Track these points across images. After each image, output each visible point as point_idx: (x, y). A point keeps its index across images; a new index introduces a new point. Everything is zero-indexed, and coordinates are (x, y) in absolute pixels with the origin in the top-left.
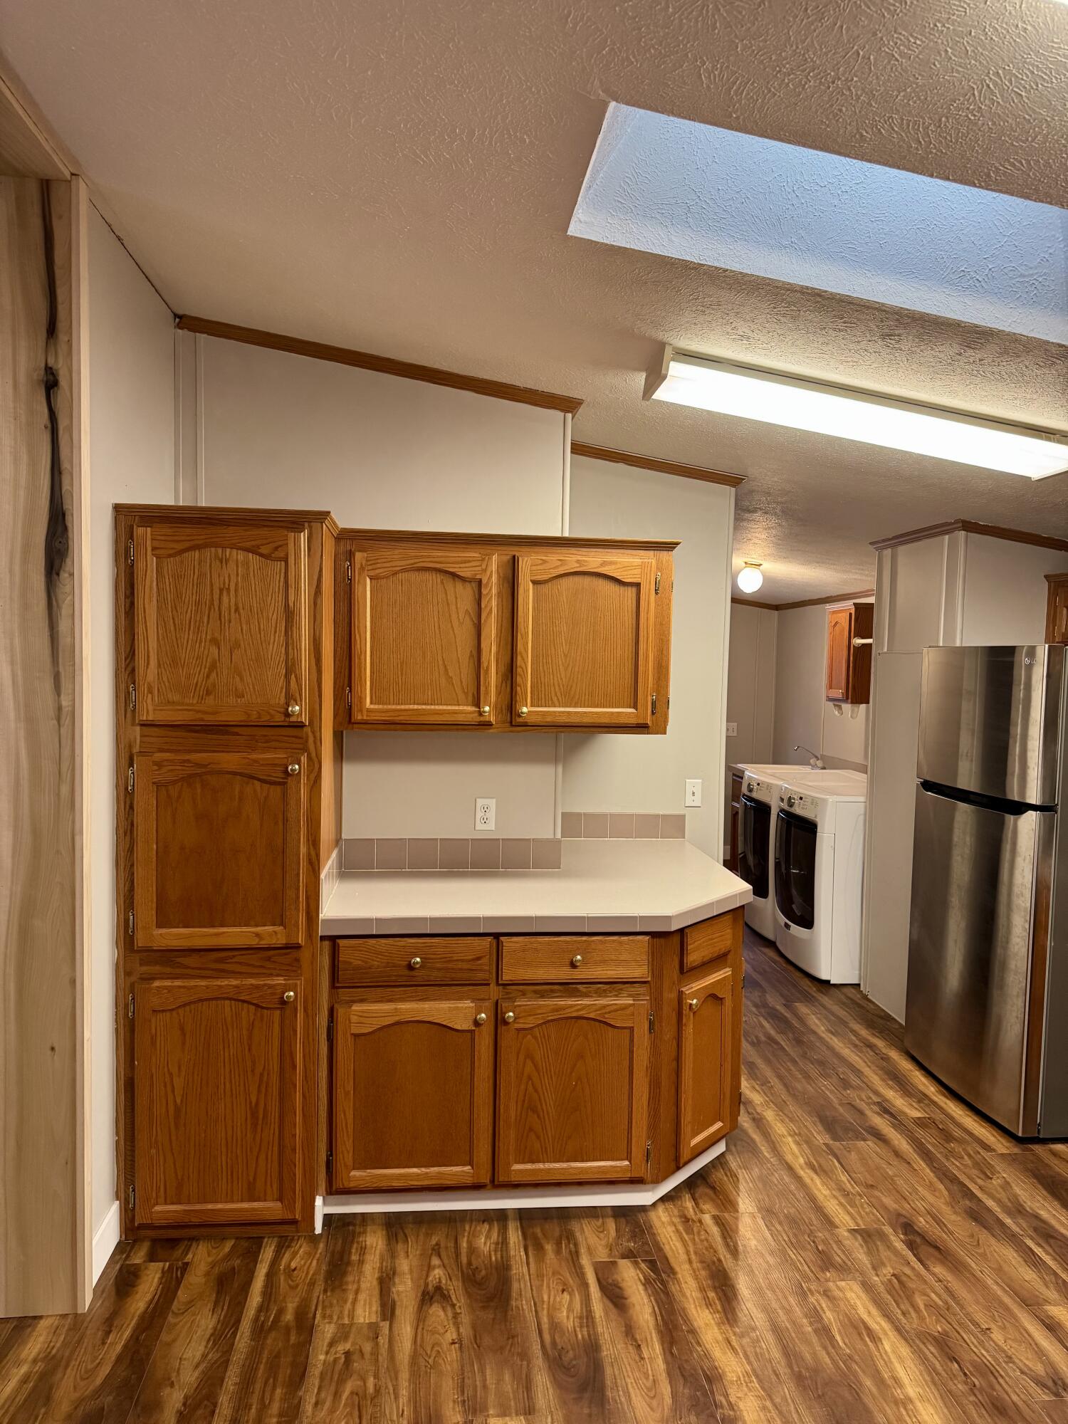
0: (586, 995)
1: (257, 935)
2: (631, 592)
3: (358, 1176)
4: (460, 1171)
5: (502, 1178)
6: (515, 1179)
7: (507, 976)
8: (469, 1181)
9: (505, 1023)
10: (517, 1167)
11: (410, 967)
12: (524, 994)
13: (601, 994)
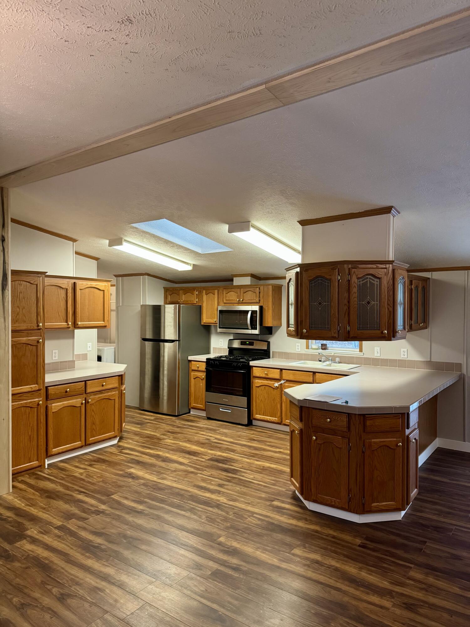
0: (104, 393)
1: (31, 388)
2: (102, 292)
3: (55, 450)
4: (78, 443)
5: (88, 443)
6: (90, 442)
7: (89, 390)
8: (80, 445)
9: (88, 402)
10: (91, 439)
11: (66, 392)
12: (91, 395)
13: (108, 392)
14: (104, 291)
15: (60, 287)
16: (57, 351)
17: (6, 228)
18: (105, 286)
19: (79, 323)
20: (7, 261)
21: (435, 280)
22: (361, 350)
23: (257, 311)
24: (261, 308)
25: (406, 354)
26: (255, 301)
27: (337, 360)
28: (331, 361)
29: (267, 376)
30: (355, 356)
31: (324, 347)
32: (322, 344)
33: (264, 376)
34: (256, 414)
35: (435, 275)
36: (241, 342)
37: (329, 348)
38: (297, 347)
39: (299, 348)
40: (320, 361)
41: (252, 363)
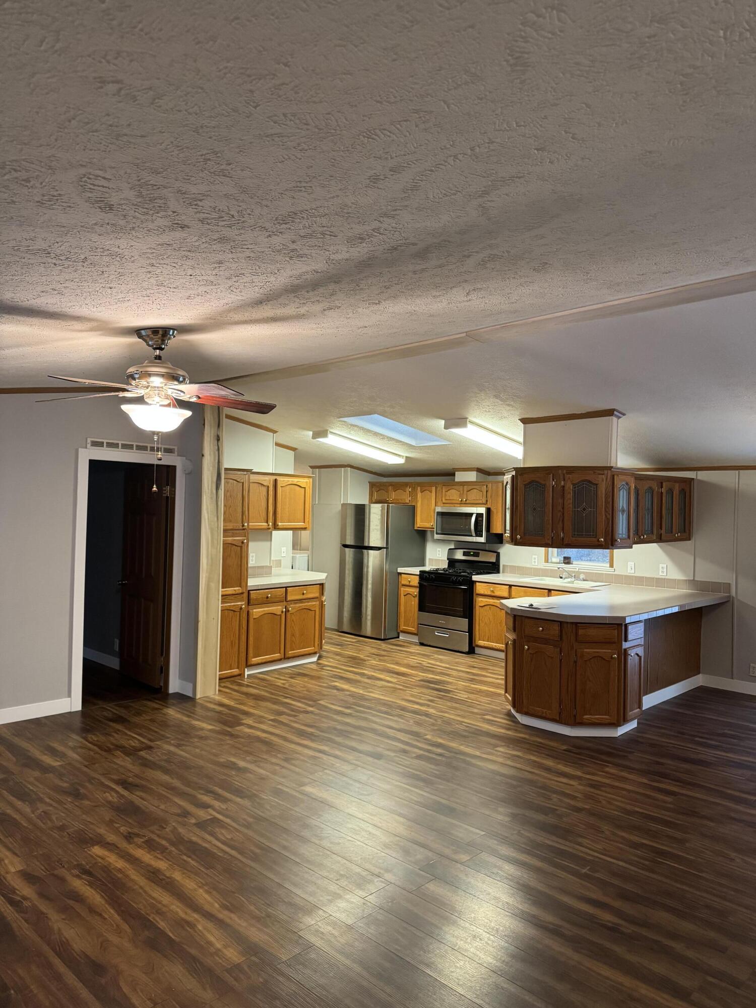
0: (305, 603)
1: (235, 590)
2: (303, 489)
3: (255, 660)
4: (277, 656)
5: (287, 656)
6: (290, 656)
7: (289, 598)
8: (279, 658)
9: (289, 611)
10: (290, 652)
11: (267, 597)
12: (291, 604)
13: (308, 602)
14: (305, 488)
15: (262, 484)
16: (254, 554)
17: (221, 428)
18: (307, 482)
19: (280, 524)
20: (221, 461)
21: (701, 482)
22: (612, 566)
23: (483, 514)
24: (489, 511)
25: (665, 570)
26: (481, 502)
27: (582, 576)
28: (575, 577)
29: (493, 594)
30: (604, 572)
31: (567, 560)
32: (564, 558)
33: (489, 593)
34: (479, 640)
35: (702, 476)
36: (464, 552)
37: (574, 563)
38: (533, 560)
39: (536, 561)
40: (561, 578)
41: (475, 578)
